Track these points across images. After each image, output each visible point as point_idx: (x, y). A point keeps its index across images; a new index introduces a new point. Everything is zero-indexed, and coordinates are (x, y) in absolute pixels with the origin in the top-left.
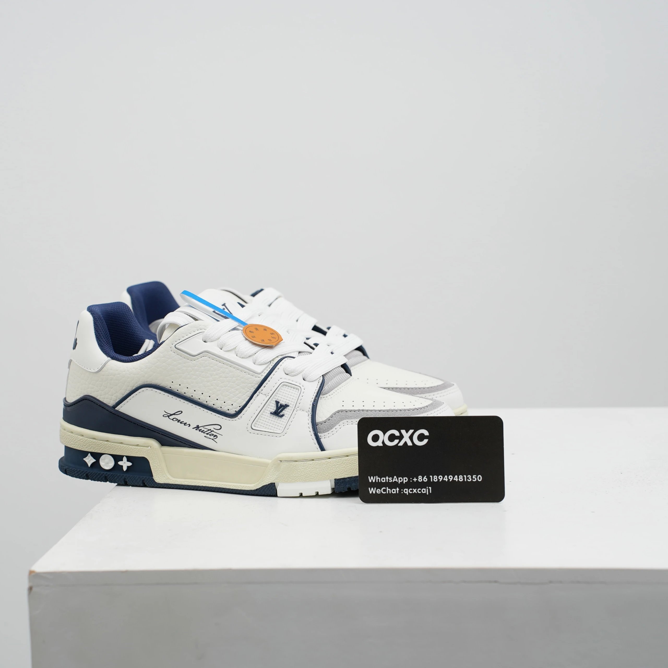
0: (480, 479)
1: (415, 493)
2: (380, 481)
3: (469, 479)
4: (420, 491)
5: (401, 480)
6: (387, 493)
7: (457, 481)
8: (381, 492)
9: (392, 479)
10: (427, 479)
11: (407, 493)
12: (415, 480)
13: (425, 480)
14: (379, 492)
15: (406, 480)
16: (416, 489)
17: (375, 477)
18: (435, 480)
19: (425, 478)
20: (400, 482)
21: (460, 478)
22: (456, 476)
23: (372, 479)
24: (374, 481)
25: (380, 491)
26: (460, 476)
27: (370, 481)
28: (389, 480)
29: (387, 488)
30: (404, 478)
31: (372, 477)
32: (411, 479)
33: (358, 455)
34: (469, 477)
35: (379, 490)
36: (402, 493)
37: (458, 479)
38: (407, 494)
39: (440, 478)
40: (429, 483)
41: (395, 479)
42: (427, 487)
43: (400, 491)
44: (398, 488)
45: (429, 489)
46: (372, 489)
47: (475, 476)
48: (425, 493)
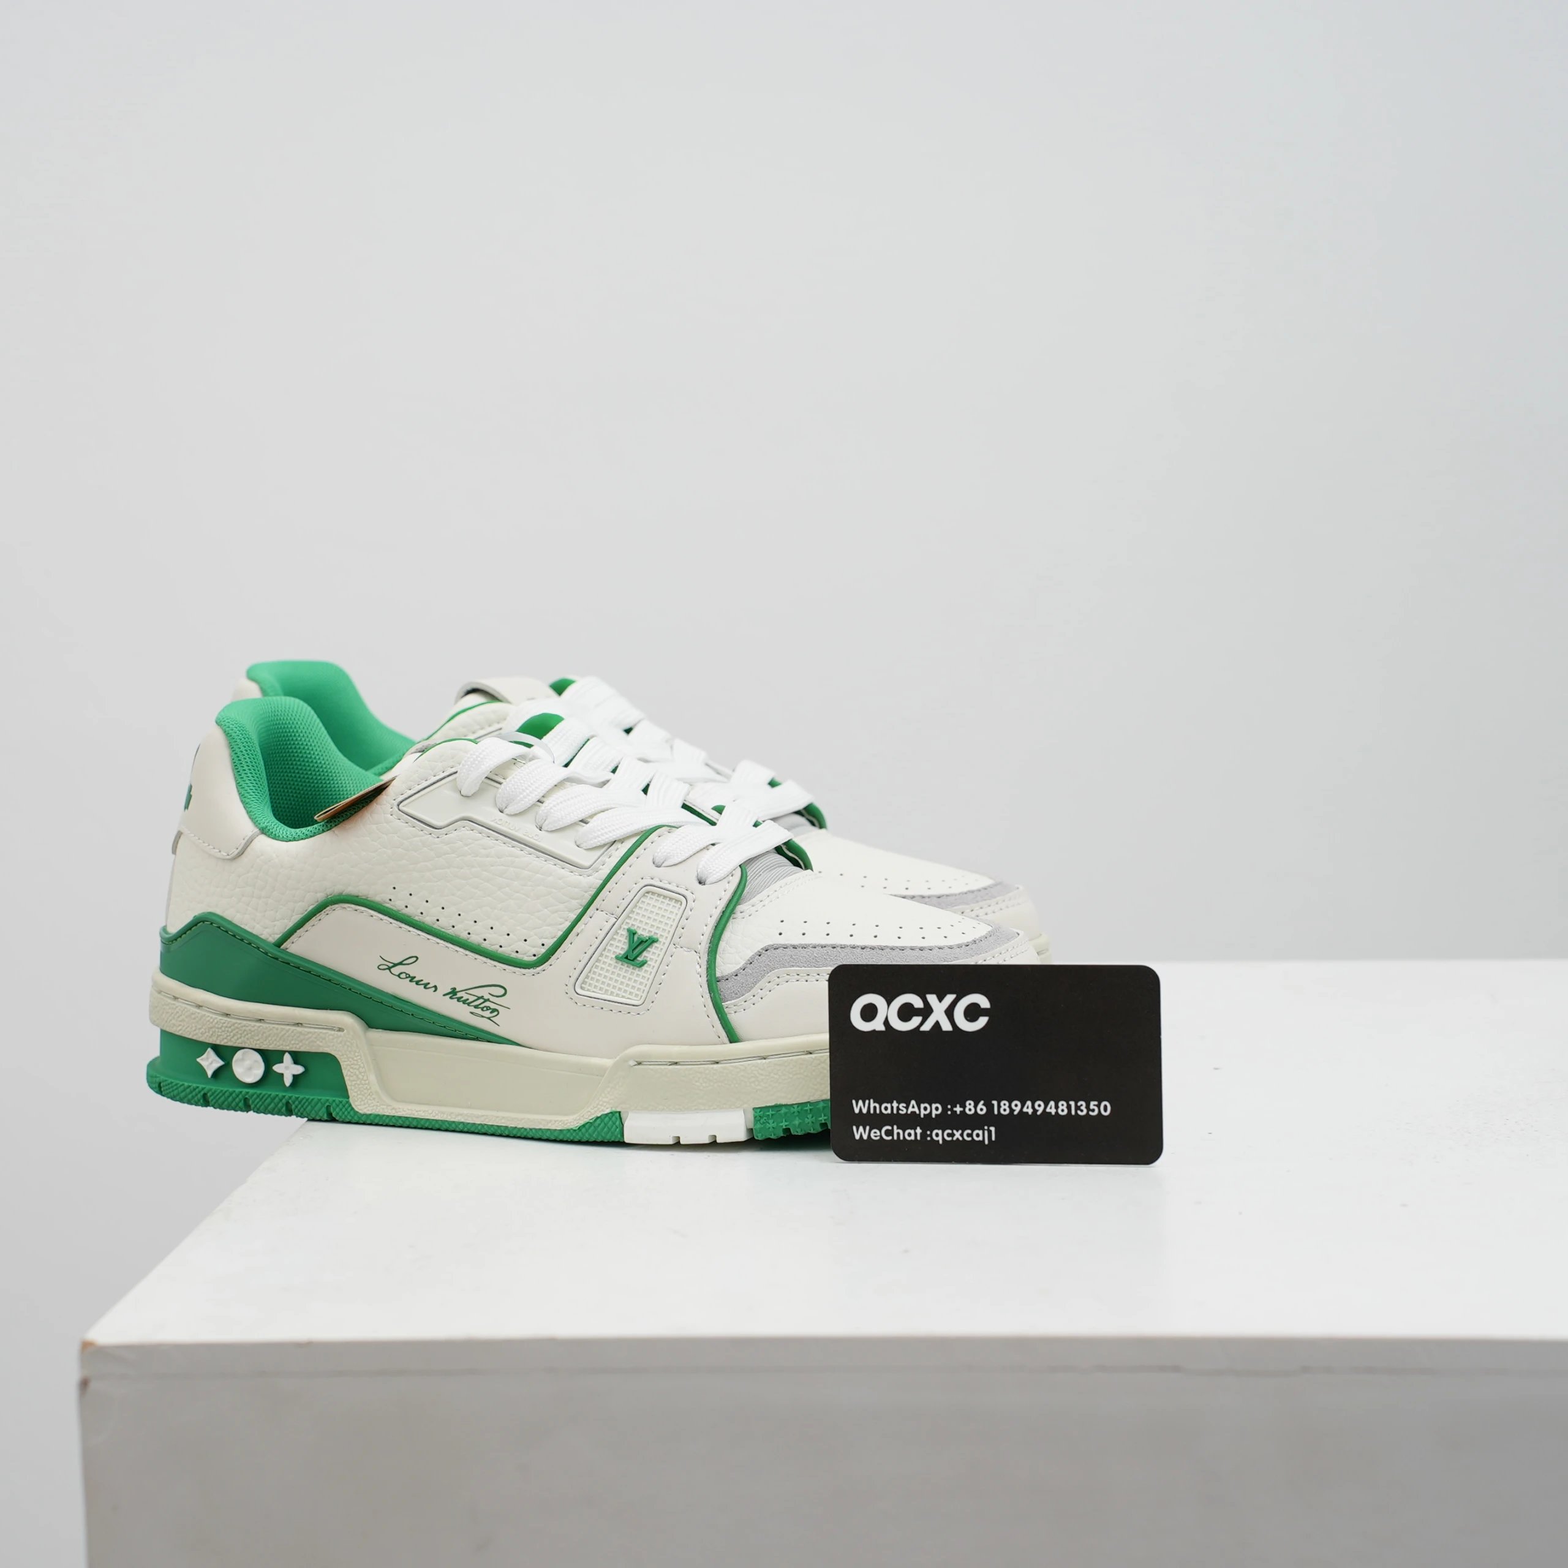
0: (1105, 1110)
1: (958, 1139)
2: (878, 1112)
3: (1082, 1111)
4: (968, 1135)
5: (925, 1109)
6: (895, 1138)
7: (1053, 1113)
8: (881, 1136)
9: (907, 1108)
10: (985, 1110)
11: (940, 1139)
12: (958, 1109)
13: (981, 1110)
14: (876, 1136)
15: (937, 1109)
16: (960, 1132)
17: (867, 1102)
18: (1005, 1110)
19: (981, 1105)
20: (924, 1115)
21: (1061, 1108)
22: (1052, 1103)
23: (859, 1107)
24: (865, 1111)
25: (878, 1134)
26: (1061, 1103)
27: (857, 1111)
28: (898, 1109)
29: (895, 1127)
30: (934, 1106)
31: (860, 1103)
32: (949, 1107)
33: (828, 1050)
34: (1082, 1105)
35: (875, 1133)
36: (929, 1139)
37: (1055, 1110)
38: (941, 1142)
39: (1016, 1105)
40: (990, 1119)
41: (913, 1107)
42: (986, 1128)
43: (923, 1135)
44: (918, 1128)
45: (991, 1131)
46: (861, 1129)
47: (1096, 1103)
48: (980, 1141)
